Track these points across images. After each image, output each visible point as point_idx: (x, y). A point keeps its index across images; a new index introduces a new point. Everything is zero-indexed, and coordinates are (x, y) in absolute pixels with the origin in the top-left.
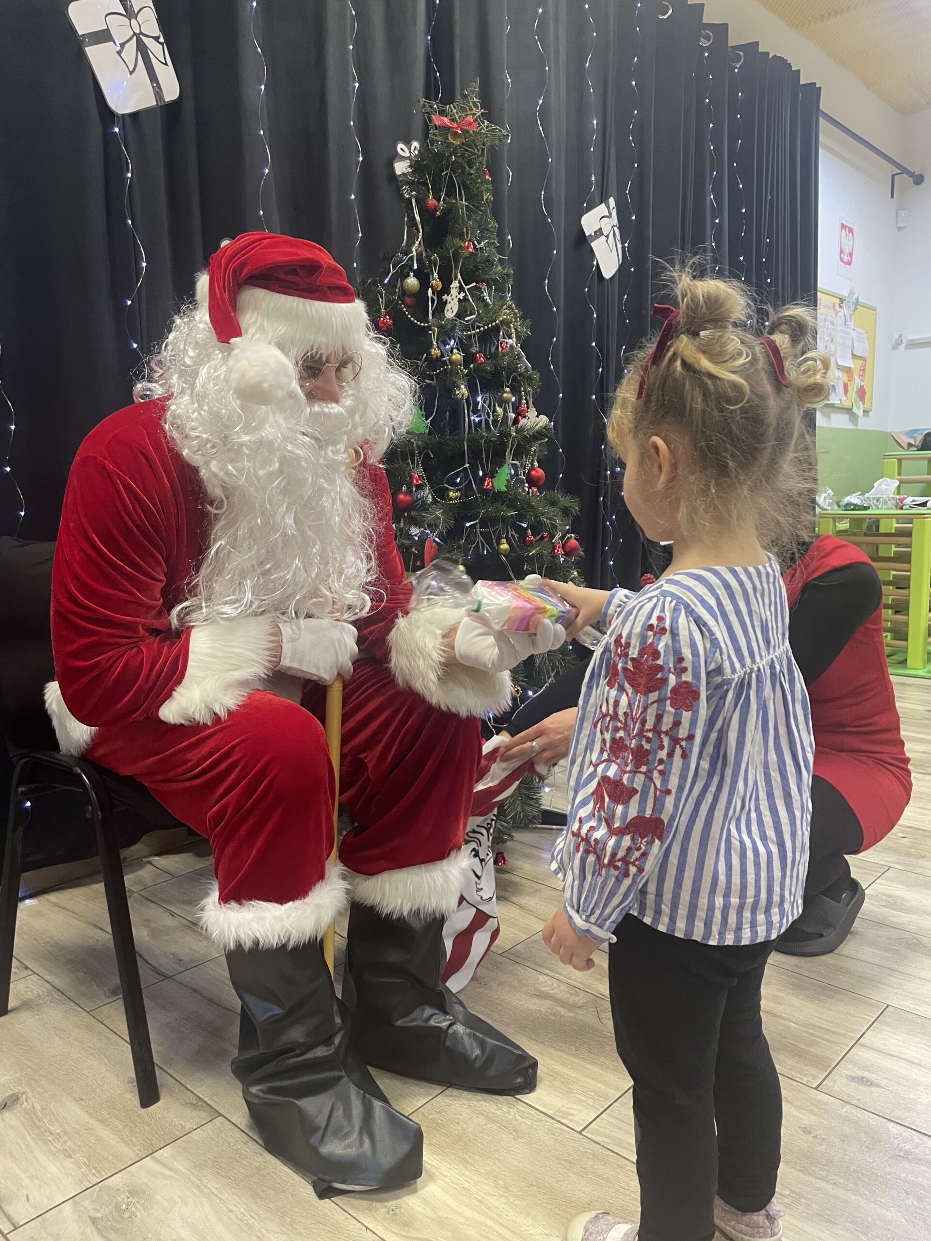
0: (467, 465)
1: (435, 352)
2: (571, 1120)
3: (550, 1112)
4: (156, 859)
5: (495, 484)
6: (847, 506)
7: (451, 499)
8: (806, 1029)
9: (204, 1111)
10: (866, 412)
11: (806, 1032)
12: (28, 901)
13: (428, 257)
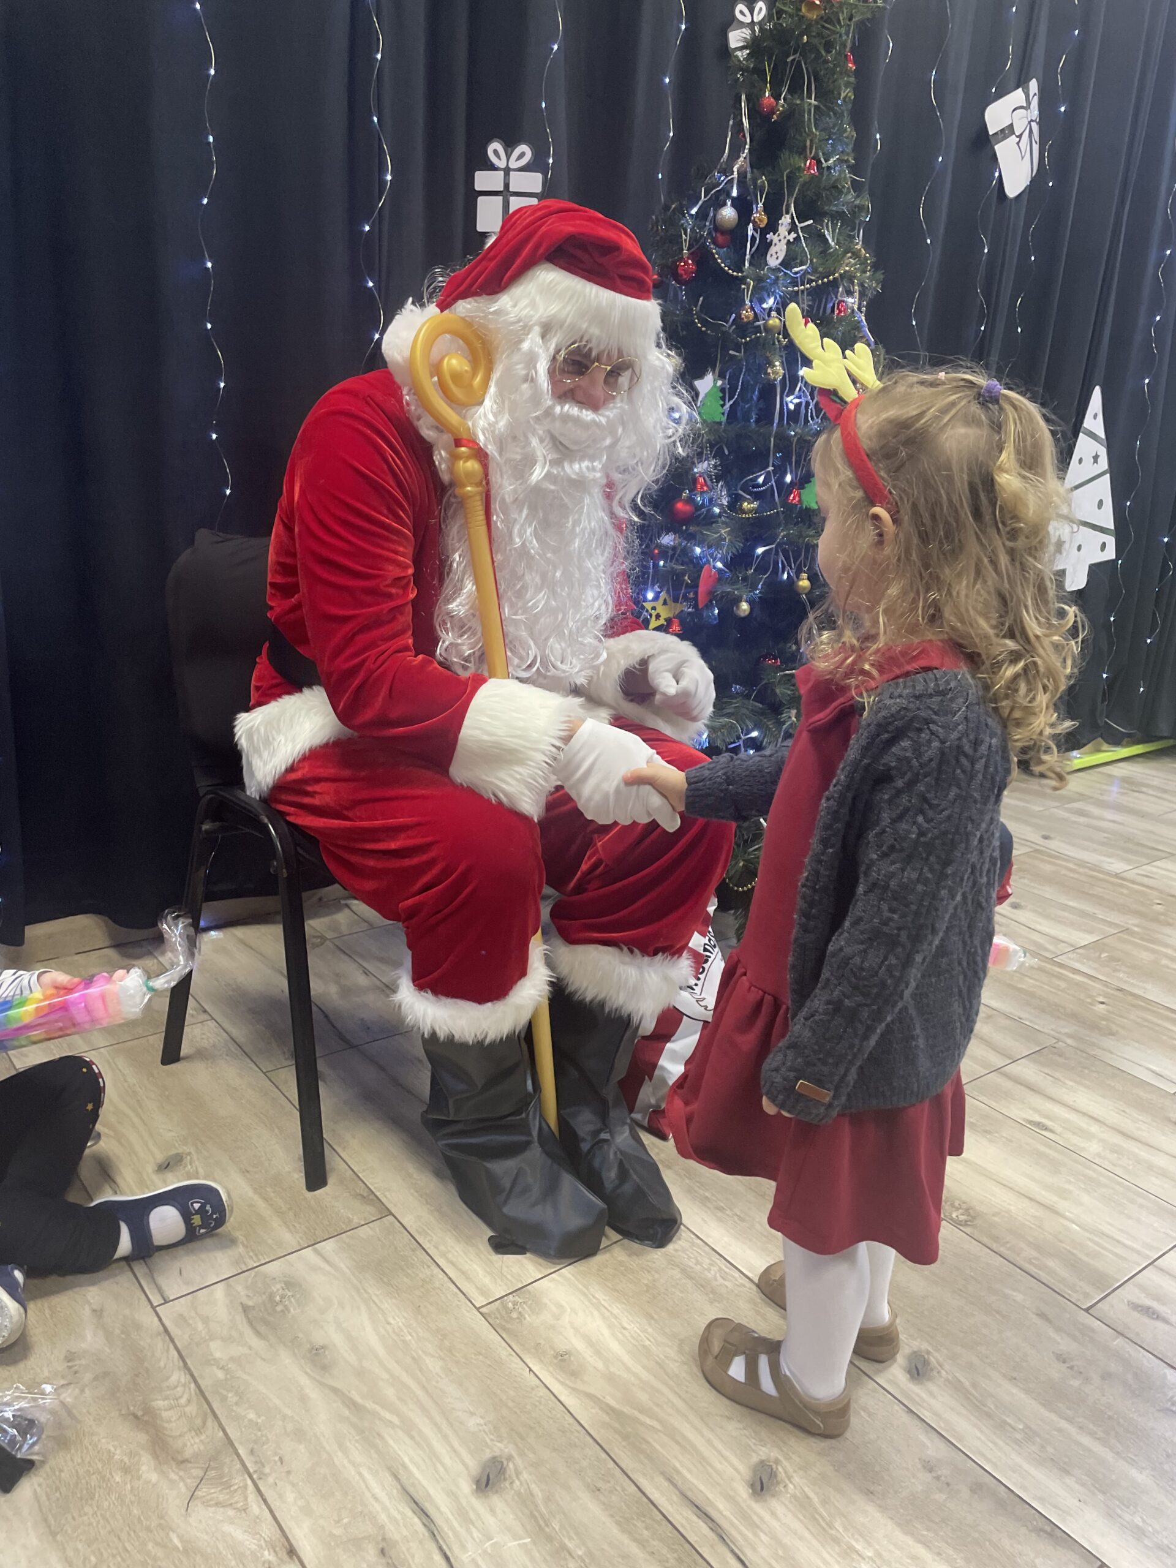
0: (771, 468)
1: (747, 314)
5: (803, 498)
7: (743, 512)
8: (1091, 1236)
9: (375, 1207)
11: (1090, 1240)
12: (213, 934)
13: (755, 180)
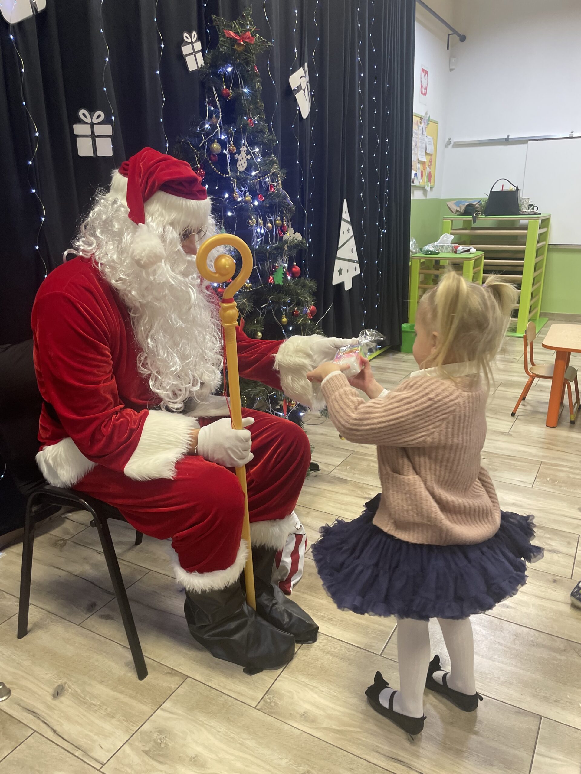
0: (256, 267)
1: (236, 195)
2: (374, 649)
3: (362, 647)
4: (69, 515)
5: (275, 279)
6: (428, 252)
7: (247, 288)
9: (178, 676)
10: (431, 188)
